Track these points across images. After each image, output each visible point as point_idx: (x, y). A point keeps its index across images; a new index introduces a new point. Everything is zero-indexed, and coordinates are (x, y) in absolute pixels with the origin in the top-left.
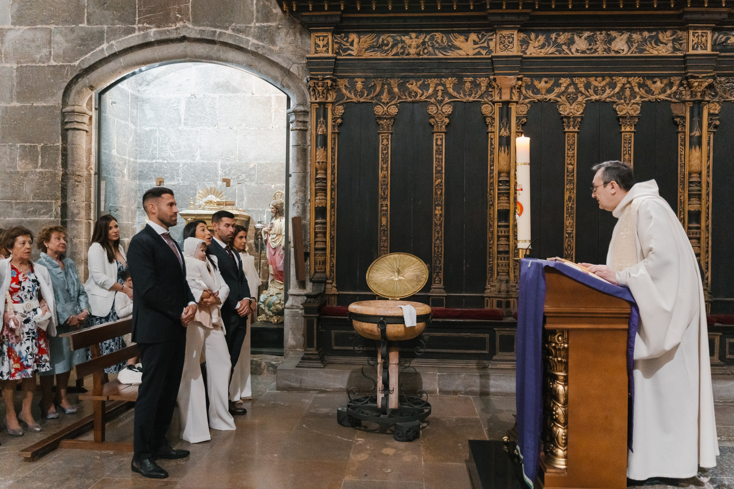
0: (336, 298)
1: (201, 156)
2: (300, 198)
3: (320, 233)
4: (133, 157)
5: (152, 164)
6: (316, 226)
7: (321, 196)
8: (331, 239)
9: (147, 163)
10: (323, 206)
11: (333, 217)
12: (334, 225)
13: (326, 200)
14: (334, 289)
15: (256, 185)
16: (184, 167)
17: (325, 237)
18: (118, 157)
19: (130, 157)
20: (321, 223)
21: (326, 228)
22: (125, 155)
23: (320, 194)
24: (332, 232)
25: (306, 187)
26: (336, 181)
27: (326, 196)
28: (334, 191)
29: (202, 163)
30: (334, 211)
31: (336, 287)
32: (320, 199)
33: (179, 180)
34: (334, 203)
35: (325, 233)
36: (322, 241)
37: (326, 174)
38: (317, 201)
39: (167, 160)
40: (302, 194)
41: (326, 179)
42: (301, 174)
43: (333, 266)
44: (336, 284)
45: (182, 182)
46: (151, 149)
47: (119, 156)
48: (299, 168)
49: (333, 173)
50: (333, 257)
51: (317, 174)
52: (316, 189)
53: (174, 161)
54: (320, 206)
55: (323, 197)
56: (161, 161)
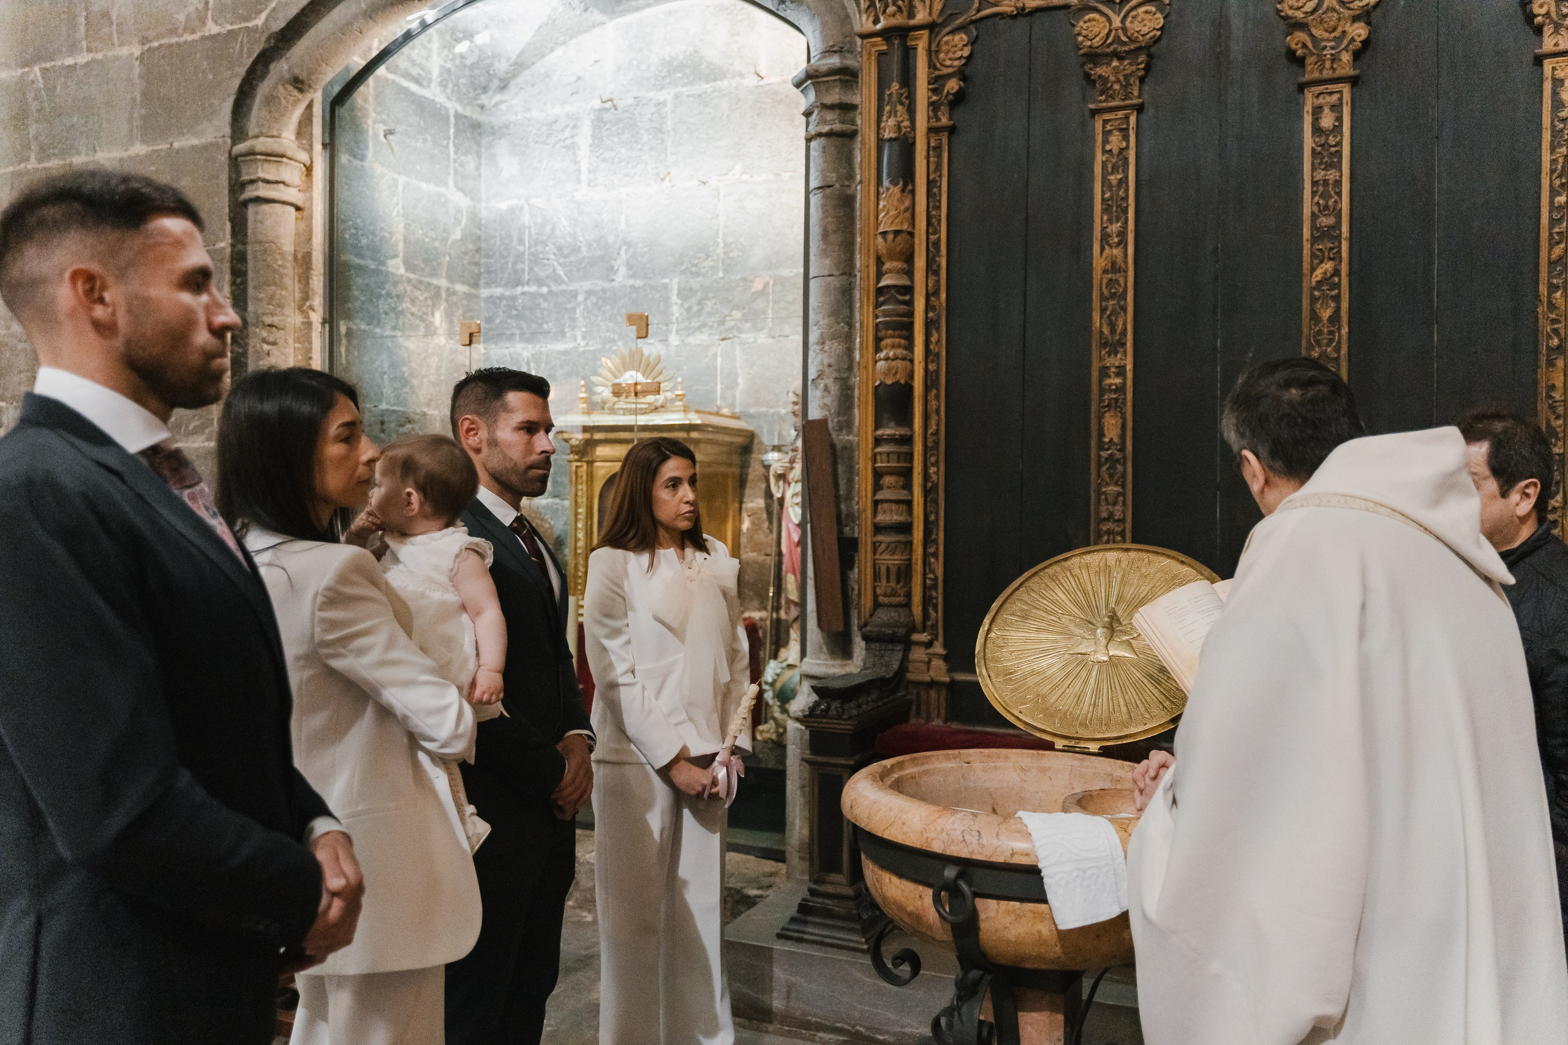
0: (943, 693)
1: (630, 267)
2: (832, 361)
3: (891, 472)
4: (463, 283)
5: (513, 298)
6: (878, 450)
7: (893, 347)
8: (926, 492)
9: (501, 298)
10: (897, 383)
11: (934, 419)
12: (937, 443)
13: (912, 361)
14: (938, 663)
15: (771, 341)
16: (589, 302)
17: (908, 486)
18: (409, 281)
19: (453, 282)
20: (891, 440)
21: (910, 456)
22: (434, 274)
23: (889, 341)
24: (932, 470)
25: (850, 325)
26: (943, 296)
27: (910, 347)
28: (938, 329)
29: (632, 287)
30: (937, 397)
31: (946, 658)
32: (887, 359)
33: (575, 339)
34: (937, 372)
35: (906, 474)
36: (897, 502)
37: (910, 273)
38: (881, 364)
39: (548, 286)
40: (837, 347)
41: (909, 290)
42: (835, 282)
43: (935, 587)
44: (946, 645)
45: (583, 343)
46: (511, 260)
47: (412, 276)
48: (828, 261)
49: (931, 267)
50: (935, 555)
51: (879, 275)
52: (877, 327)
53: (564, 287)
54: (889, 381)
55: (900, 352)
56: (533, 288)
